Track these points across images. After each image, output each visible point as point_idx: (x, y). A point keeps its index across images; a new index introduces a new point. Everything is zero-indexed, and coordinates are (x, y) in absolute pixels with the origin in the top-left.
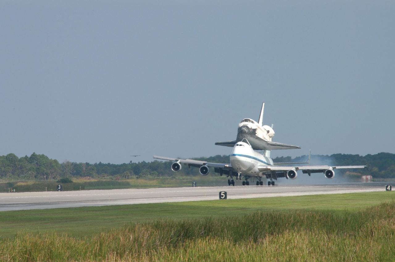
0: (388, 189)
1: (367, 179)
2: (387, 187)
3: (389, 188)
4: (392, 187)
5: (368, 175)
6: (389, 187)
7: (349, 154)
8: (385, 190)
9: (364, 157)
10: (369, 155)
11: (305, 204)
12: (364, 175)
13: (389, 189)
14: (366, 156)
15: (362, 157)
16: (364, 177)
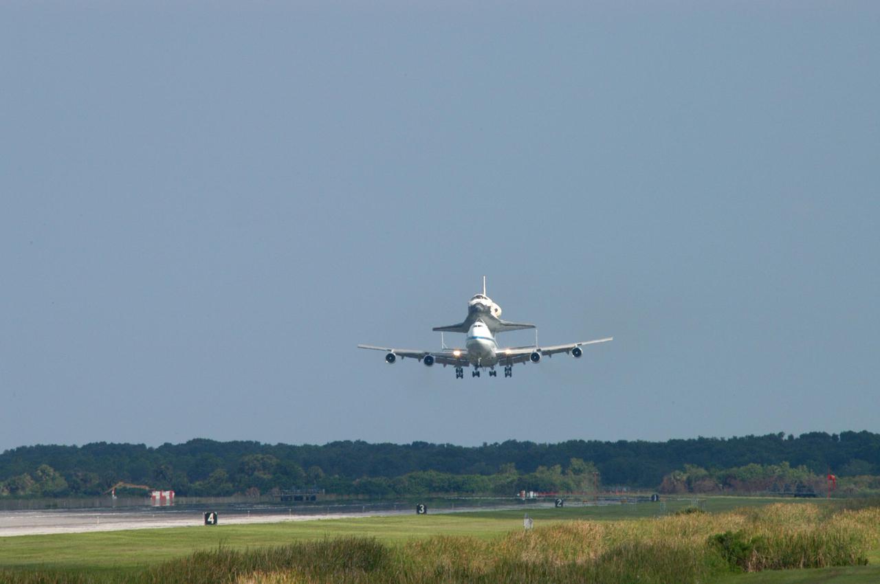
0: (209, 520)
1: (163, 498)
2: (207, 516)
3: (211, 519)
4: (218, 516)
5: (165, 490)
6: (212, 515)
7: (122, 443)
8: (202, 522)
9: (157, 449)
10: (167, 446)
11: (25, 556)
12: (157, 490)
13: (212, 521)
14: (161, 448)
15: (151, 449)
16: (157, 494)
